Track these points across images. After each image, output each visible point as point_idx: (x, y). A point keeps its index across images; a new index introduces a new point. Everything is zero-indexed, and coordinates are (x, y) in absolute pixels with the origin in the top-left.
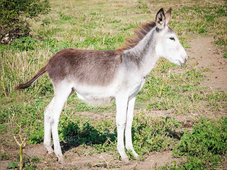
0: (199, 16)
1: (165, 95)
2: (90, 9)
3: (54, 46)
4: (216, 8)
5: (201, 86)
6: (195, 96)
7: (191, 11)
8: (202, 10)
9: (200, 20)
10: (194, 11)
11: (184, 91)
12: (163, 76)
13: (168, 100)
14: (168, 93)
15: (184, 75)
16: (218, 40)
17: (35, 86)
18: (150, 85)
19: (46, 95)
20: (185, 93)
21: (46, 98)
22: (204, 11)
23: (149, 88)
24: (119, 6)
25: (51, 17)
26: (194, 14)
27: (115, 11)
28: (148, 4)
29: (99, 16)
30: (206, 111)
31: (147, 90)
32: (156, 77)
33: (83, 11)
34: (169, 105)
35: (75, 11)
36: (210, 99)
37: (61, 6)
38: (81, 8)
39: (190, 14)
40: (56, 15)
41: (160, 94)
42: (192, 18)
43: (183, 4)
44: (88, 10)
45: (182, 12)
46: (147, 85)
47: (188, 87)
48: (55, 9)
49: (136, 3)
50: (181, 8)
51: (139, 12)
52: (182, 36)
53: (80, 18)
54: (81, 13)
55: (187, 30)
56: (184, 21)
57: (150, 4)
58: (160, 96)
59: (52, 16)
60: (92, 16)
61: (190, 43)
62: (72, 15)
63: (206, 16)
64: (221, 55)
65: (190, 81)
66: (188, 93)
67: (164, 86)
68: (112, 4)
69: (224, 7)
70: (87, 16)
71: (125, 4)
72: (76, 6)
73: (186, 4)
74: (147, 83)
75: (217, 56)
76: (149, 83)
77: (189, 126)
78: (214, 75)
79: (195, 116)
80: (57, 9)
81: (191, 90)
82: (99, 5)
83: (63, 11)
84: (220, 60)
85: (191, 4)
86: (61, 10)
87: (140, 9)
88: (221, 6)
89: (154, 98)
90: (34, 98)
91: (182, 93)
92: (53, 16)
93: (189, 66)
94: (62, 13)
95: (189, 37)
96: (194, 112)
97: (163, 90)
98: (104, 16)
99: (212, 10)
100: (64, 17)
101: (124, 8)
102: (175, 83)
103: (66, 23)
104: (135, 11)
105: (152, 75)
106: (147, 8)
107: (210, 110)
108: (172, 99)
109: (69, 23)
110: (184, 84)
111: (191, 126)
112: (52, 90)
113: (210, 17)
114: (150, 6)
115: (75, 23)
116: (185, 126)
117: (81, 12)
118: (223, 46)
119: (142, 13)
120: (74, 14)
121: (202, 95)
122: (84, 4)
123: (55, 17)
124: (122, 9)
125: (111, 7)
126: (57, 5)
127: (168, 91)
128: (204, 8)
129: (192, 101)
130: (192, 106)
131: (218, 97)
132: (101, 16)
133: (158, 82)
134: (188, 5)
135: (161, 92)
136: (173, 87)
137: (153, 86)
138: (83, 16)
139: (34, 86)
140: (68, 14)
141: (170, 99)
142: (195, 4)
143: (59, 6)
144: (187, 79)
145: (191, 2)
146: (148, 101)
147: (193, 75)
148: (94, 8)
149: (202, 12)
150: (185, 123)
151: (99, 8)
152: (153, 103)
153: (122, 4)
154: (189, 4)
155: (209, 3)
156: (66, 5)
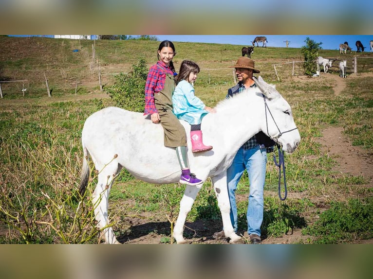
0: (330, 108)
1: (300, 178)
4: (345, 101)
5: (332, 171)
6: (327, 180)
7: (323, 104)
8: (333, 103)
9: (331, 112)
10: (325, 104)
11: (317, 175)
12: (299, 162)
13: (303, 183)
14: (303, 177)
15: (317, 161)
16: (347, 129)
20: (318, 177)
26: (326, 106)
30: (337, 193)
32: (292, 163)
34: (304, 188)
36: (340, 182)
39: (322, 107)
41: (296, 177)
42: (324, 110)
43: (316, 98)
45: (315, 104)
47: (321, 171)
50: (314, 102)
52: (315, 126)
55: (319, 121)
56: (317, 113)
58: (295, 179)
61: (322, 132)
63: (336, 109)
64: (350, 143)
65: (322, 167)
66: (321, 177)
69: (352, 100)
75: (347, 144)
77: (321, 207)
78: (344, 161)
79: (328, 198)
81: (324, 174)
84: (350, 148)
85: (323, 98)
88: (350, 99)
89: (290, 181)
91: (315, 177)
93: (322, 153)
95: (322, 127)
96: (326, 195)
97: (298, 175)
99: (342, 103)
102: (309, 168)
105: (288, 161)
107: (340, 193)
108: (306, 182)
110: (317, 169)
111: (324, 207)
113: (340, 109)
116: (318, 206)
118: (352, 135)
121: (334, 179)
127: (303, 175)
129: (325, 184)
130: (324, 188)
131: (348, 181)
133: (293, 167)
134: (320, 99)
136: (307, 172)
137: (289, 170)
141: (305, 182)
142: (326, 98)
143: (206, 100)
144: (320, 164)
145: (323, 96)
147: (325, 161)
149: (333, 105)
150: (318, 204)
152: (289, 186)
155: (339, 97)
156: (212, 99)
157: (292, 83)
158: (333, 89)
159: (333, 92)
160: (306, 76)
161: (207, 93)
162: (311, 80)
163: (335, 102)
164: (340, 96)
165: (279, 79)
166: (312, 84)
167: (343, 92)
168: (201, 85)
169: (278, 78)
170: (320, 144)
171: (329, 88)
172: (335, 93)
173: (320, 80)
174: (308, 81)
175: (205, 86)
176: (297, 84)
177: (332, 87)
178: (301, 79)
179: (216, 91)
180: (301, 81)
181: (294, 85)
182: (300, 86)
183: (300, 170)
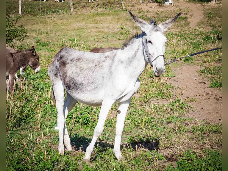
0: (185, 43)
1: (148, 127)
2: (69, 35)
3: (30, 74)
4: (202, 35)
5: (186, 118)
6: (179, 129)
7: (176, 38)
8: (188, 37)
9: (185, 48)
10: (179, 37)
11: (168, 123)
12: (146, 107)
13: (151, 132)
14: (152, 124)
15: (168, 106)
16: (204, 68)
17: (10, 117)
18: (132, 116)
19: (21, 126)
20: (169, 125)
21: (21, 130)
22: (189, 38)
23: (131, 120)
24: (100, 32)
25: (27, 43)
26: (179, 40)
27: (96, 37)
28: (131, 30)
29: (79, 42)
30: (191, 144)
31: (129, 121)
32: (139, 108)
33: (61, 37)
34: (152, 138)
35: (53, 37)
36: (195, 131)
37: (37, 31)
38: (59, 33)
39: (175, 41)
40: (32, 41)
41: (143, 125)
42: (177, 45)
44: (67, 36)
46: (129, 116)
47: (173, 118)
48: (32, 34)
49: (118, 28)
51: (121, 39)
53: (58, 45)
54: (59, 39)
55: (171, 57)
56: (168, 49)
57: (133, 30)
58: (142, 128)
59: (28, 41)
60: (71, 42)
61: (175, 72)
62: (50, 42)
63: (192, 44)
64: (208, 84)
65: (174, 112)
66: (172, 125)
67: (147, 118)
68: (93, 30)
69: (210, 33)
70: (65, 42)
71: (106, 30)
72: (53, 31)
73: (171, 30)
74: (129, 114)
75: (203, 85)
76: (131, 113)
77: (173, 160)
78: (200, 106)
79: (180, 150)
80: (34, 34)
81: (176, 121)
82: (79, 31)
83: (40, 37)
84: (206, 90)
85: (176, 30)
86: (37, 35)
87: (122, 35)
88: (208, 33)
89: (136, 130)
90: (8, 130)
91: (166, 125)
92: (30, 42)
93: (174, 97)
94: (39, 39)
95: (174, 65)
96: (178, 146)
97: (146, 122)
98: (83, 43)
99: (199, 37)
100: (41, 43)
101: (105, 34)
102: (159, 114)
103: (43, 49)
104: (116, 38)
105: (134, 106)
106: (129, 34)
107: (195, 143)
108: (155, 131)
109: (46, 50)
110: (168, 115)
111: (175, 160)
112: (27, 121)
113: (196, 44)
114: (132, 32)
115: (53, 49)
116: (169, 160)
117: (59, 37)
118: (210, 75)
119: (124, 40)
120: (51, 40)
121: (187, 127)
122: (63, 29)
123: (31, 43)
124: (103, 34)
125: (92, 33)
126: (33, 31)
127: (151, 122)
128: (189, 35)
129: (176, 133)
130: (176, 138)
131: (204, 129)
132: (81, 43)
133: (140, 113)
134: (173, 32)
135: (144, 124)
136: (156, 118)
137: (135, 117)
138: (62, 42)
139: (8, 117)
140: (45, 39)
141: (153, 131)
142: (180, 30)
144: (171, 109)
145: (176, 29)
146: (130, 133)
147: (177, 106)
148: (73, 34)
149: (188, 39)
150: (169, 156)
151: (79, 34)
152: (135, 135)
153: (103, 30)
154: (174, 30)
155: (195, 30)
156: (43, 30)
157: (139, 13)
158: (188, 20)
159: (188, 24)
160: (156, 4)
161: (37, 23)
162: (162, 9)
163: (191, 36)
164: (196, 28)
165: (124, 8)
166: (164, 14)
167: (200, 24)
168: (30, 13)
169: (123, 5)
170: (172, 85)
171: (184, 18)
172: (191, 25)
173: (172, 9)
174: (159, 10)
175: (35, 15)
176: (146, 13)
177: (186, 18)
178: (151, 7)
179: (48, 21)
180: (150, 9)
181: (141, 14)
182: (149, 16)
183: (148, 116)
